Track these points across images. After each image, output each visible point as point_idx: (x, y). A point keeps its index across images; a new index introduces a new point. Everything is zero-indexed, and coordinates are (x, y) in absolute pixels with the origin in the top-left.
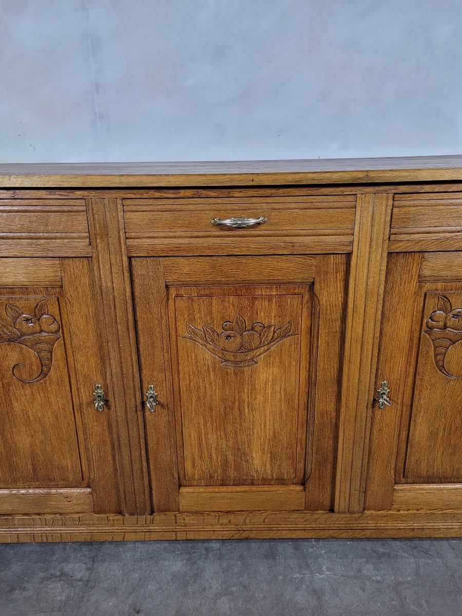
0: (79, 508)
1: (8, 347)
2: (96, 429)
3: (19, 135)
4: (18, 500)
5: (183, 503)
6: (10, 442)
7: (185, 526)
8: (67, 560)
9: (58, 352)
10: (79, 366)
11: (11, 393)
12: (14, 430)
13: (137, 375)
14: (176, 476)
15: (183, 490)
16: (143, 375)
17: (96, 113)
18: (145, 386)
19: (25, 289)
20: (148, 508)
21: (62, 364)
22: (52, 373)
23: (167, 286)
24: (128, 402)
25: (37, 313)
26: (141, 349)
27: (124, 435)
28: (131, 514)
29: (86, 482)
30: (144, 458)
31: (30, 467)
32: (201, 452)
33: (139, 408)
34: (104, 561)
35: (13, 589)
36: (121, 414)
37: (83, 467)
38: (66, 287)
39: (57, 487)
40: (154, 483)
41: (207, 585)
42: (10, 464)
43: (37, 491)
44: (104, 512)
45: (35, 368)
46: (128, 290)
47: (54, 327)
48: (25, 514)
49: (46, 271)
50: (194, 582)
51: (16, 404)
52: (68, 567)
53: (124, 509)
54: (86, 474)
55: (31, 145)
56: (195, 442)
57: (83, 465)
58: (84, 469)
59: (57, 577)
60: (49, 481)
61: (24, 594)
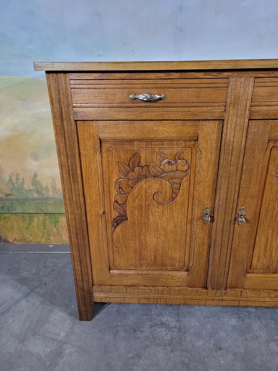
0: (179, 284)
1: (153, 181)
2: (200, 233)
3: (125, 44)
4: (142, 277)
5: (247, 283)
6: (143, 241)
7: (246, 297)
8: (161, 315)
9: (185, 184)
10: (196, 194)
11: (150, 210)
12: (147, 234)
13: (236, 200)
14: (245, 266)
15: (248, 275)
16: (239, 200)
17: (177, 28)
18: (239, 207)
19: (171, 141)
20: (224, 286)
21: (186, 192)
22: (178, 198)
23: (269, 141)
24: (226, 217)
25: (177, 157)
26: (242, 183)
27: (219, 239)
28: (213, 289)
29: (185, 268)
30: (229, 255)
31: (153, 257)
32: (265, 251)
33: (233, 222)
34: (184, 316)
35: (135, 331)
36: (220, 225)
37: (186, 258)
38: (200, 141)
39: (167, 270)
40: (230, 270)
41: (257, 334)
42: (140, 255)
43: (154, 272)
44: (195, 287)
45: (168, 194)
46: (243, 142)
47: (186, 167)
48: (145, 286)
49: (188, 129)
50: (249, 332)
51: (151, 218)
52: (164, 319)
53: (209, 285)
54: (187, 263)
55: (131, 51)
56: (263, 245)
58: (186, 260)
59: (159, 325)
60: (163, 266)
61: (144, 334)
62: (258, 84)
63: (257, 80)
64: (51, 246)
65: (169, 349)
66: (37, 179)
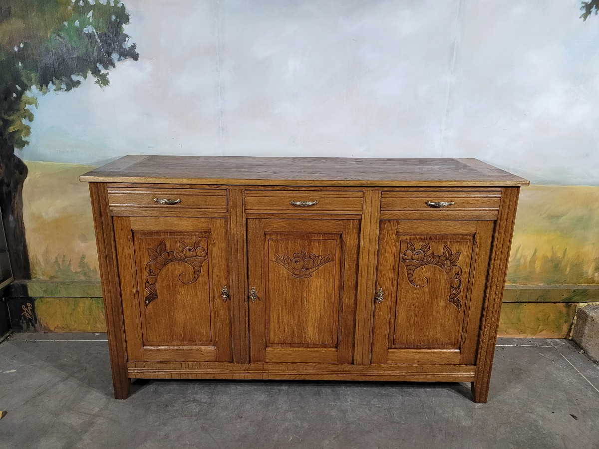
0: (208, 359)
1: (178, 264)
2: (222, 312)
4: (173, 353)
5: (268, 357)
6: (173, 317)
7: (268, 371)
8: (196, 393)
9: (204, 267)
10: (215, 275)
11: (177, 289)
12: (176, 311)
13: (246, 281)
14: (264, 340)
15: (268, 349)
16: (249, 281)
18: (250, 287)
19: (190, 233)
20: (248, 359)
21: (206, 275)
22: (200, 279)
23: (265, 234)
24: (241, 296)
25: (195, 246)
26: (249, 267)
27: (237, 315)
28: (238, 363)
29: (213, 343)
30: (247, 329)
31: (182, 333)
32: (279, 327)
33: (246, 299)
34: (218, 394)
35: (167, 406)
36: (236, 302)
37: (212, 334)
38: (212, 233)
39: (196, 345)
40: (251, 344)
41: (280, 406)
42: (171, 331)
43: (185, 348)
44: (222, 362)
45: (191, 276)
46: (245, 235)
47: (203, 254)
48: (177, 361)
49: (202, 225)
50: (272, 405)
51: (179, 296)
52: (198, 397)
53: (234, 359)
54: (213, 338)
56: (276, 321)
57: (212, 332)
58: (212, 336)
59: (192, 401)
60: (191, 341)
61: (174, 408)
62: (248, 195)
63: (246, 192)
64: (97, 334)
65: (194, 418)
66: (85, 260)
